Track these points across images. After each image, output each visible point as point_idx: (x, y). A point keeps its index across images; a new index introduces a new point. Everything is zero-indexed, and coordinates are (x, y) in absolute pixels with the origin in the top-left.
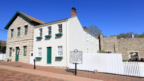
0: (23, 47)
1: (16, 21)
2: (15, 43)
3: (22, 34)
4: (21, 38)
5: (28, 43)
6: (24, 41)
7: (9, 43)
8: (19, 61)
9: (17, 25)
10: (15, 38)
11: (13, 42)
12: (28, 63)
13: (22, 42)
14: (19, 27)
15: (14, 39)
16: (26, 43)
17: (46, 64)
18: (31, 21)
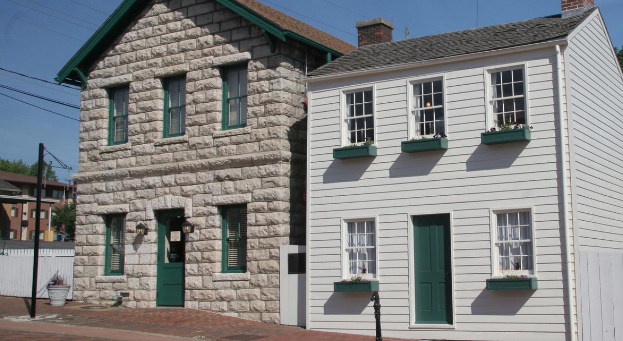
0: (215, 210)
1: (149, 30)
2: (151, 180)
3: (202, 118)
4: (193, 147)
5: (257, 182)
6: (222, 173)
7: (98, 179)
8: (189, 304)
9: (159, 55)
10: (149, 148)
11: (133, 175)
12: (266, 317)
13: (208, 175)
14: (170, 70)
15: (135, 154)
16: (243, 185)
17: (413, 324)
18: (281, 36)
